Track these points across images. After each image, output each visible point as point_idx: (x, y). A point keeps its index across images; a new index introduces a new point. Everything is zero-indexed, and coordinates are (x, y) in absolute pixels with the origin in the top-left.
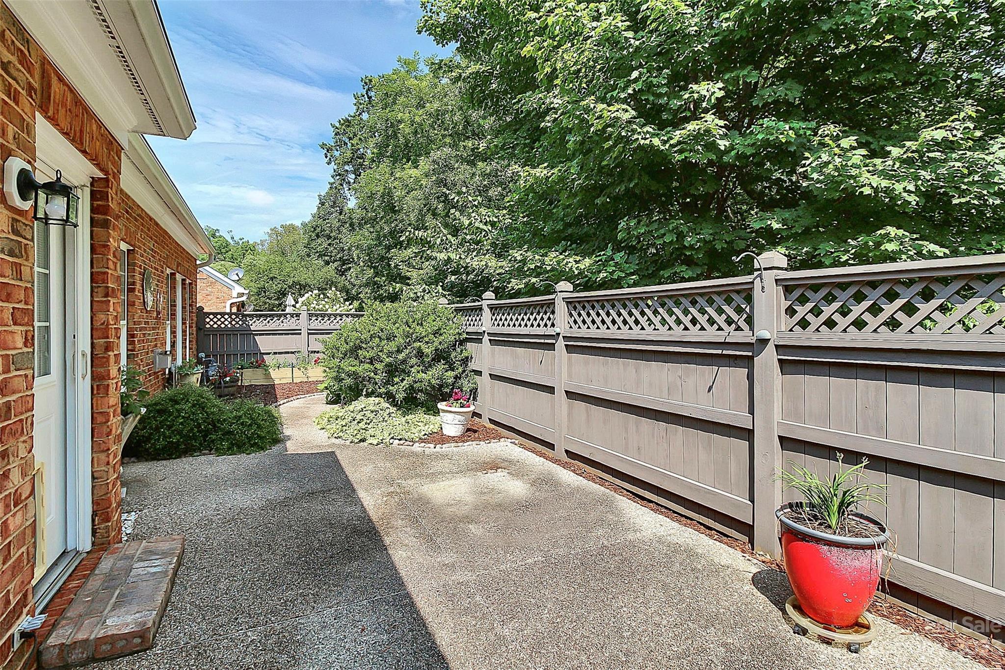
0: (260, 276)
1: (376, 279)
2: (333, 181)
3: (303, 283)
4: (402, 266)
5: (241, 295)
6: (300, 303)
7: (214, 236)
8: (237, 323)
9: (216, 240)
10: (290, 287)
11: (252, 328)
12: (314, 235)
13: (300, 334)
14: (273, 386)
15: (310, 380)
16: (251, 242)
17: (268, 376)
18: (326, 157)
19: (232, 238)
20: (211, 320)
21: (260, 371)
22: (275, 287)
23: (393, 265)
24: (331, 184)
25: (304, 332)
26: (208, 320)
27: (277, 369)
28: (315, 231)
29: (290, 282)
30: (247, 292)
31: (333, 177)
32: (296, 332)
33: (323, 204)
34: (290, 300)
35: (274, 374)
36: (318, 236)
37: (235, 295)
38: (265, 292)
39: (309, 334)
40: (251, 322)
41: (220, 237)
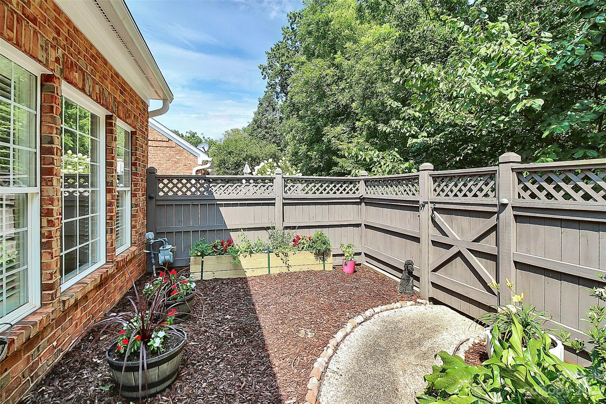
0: (221, 151)
1: (309, 153)
2: (266, 90)
3: (254, 155)
4: (333, 140)
5: (205, 162)
6: (256, 170)
7: (193, 136)
8: (197, 189)
9: (195, 138)
10: (244, 159)
11: (217, 196)
12: (256, 126)
13: (273, 204)
14: (244, 280)
15: (292, 270)
16: (214, 140)
17: (237, 266)
18: (262, 75)
19: (204, 138)
20: (166, 185)
21: (226, 259)
22: (232, 159)
23: (326, 141)
24: (266, 92)
25: (279, 203)
26: (161, 185)
27: (248, 256)
28: (257, 124)
29: (244, 155)
30: (210, 159)
31: (267, 88)
32: (269, 203)
33: (261, 104)
34: (247, 169)
35: (245, 262)
36: (258, 127)
37: (200, 162)
38: (225, 164)
39: (284, 204)
40: (214, 189)
41: (197, 137)
